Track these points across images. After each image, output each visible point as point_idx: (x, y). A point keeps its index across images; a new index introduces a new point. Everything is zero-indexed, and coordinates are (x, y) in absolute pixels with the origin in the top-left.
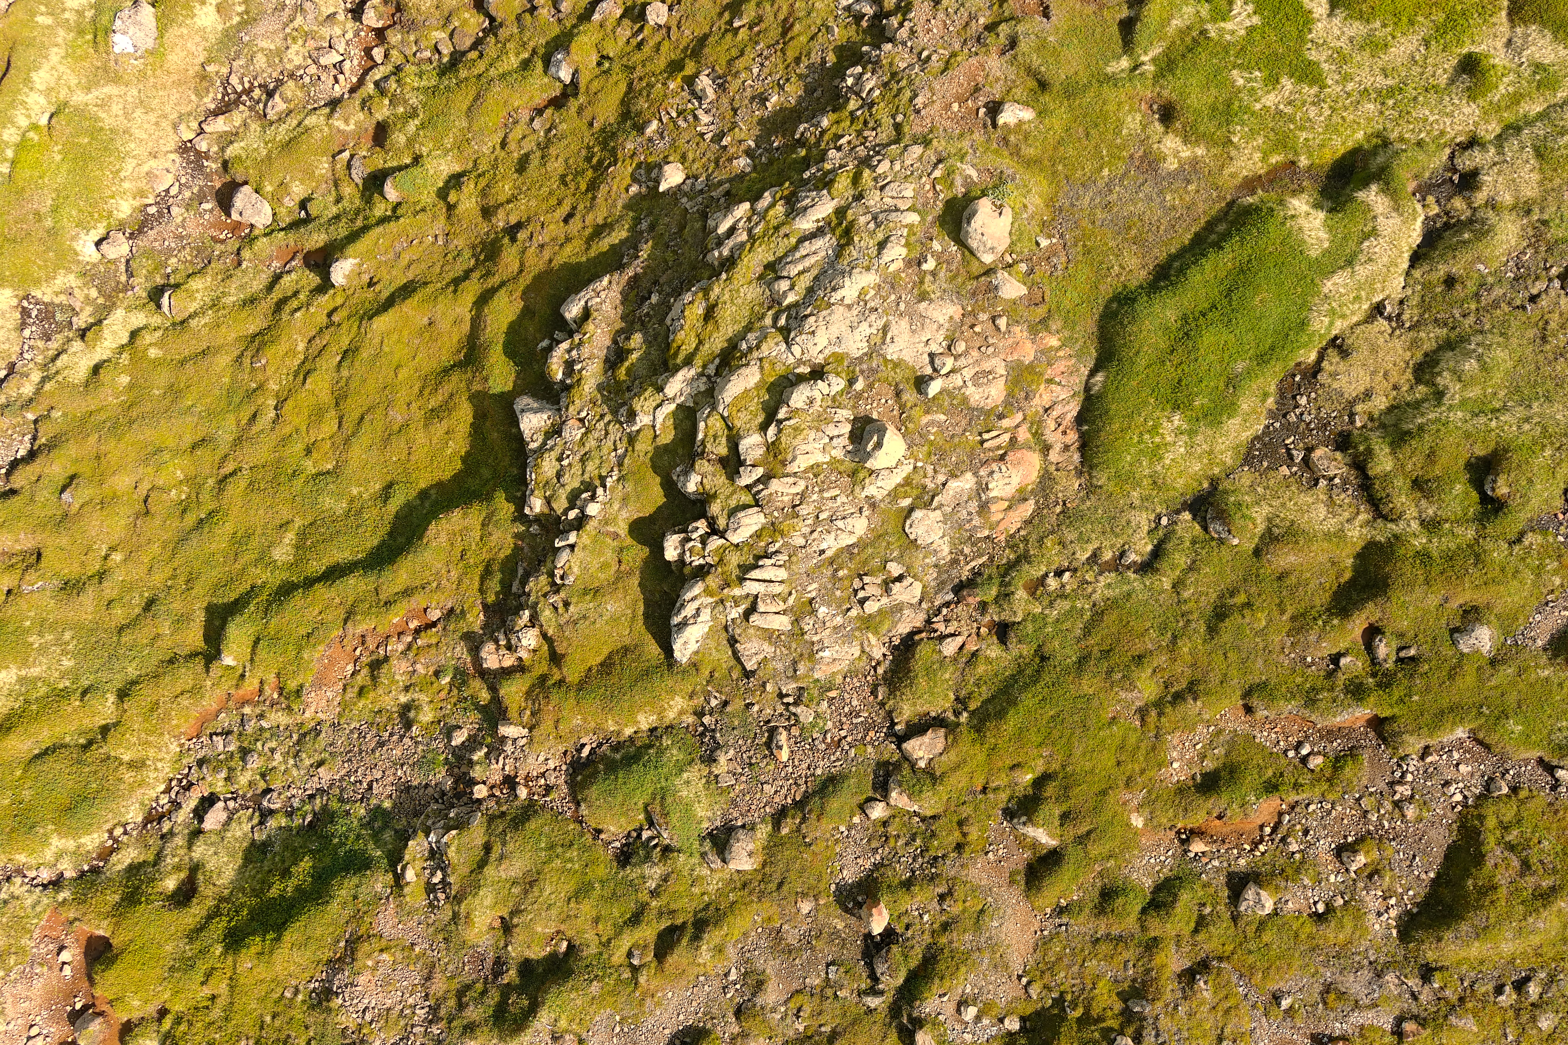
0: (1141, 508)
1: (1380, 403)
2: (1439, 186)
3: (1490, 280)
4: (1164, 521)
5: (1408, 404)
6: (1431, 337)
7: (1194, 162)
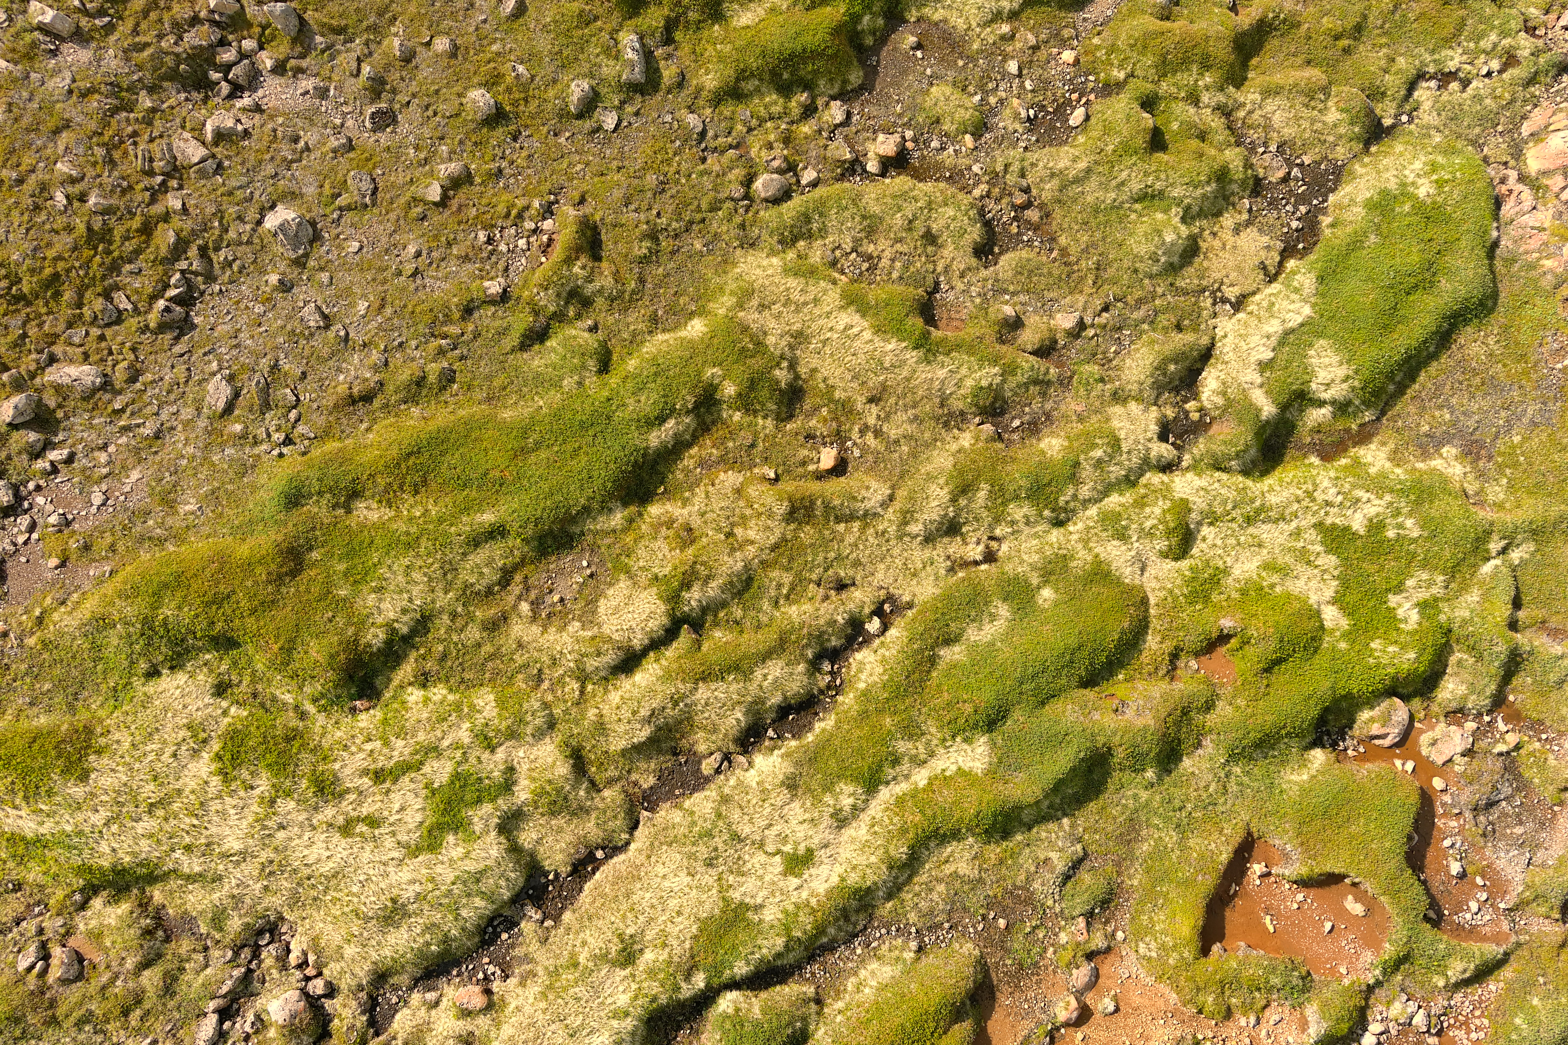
0: (1428, 127)
1: (1228, 220)
2: (1186, 432)
3: (1145, 326)
4: (1404, 118)
5: (1206, 217)
6: (1188, 279)
7: (1425, 455)
